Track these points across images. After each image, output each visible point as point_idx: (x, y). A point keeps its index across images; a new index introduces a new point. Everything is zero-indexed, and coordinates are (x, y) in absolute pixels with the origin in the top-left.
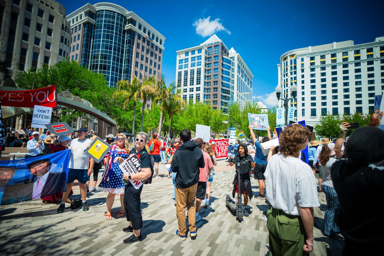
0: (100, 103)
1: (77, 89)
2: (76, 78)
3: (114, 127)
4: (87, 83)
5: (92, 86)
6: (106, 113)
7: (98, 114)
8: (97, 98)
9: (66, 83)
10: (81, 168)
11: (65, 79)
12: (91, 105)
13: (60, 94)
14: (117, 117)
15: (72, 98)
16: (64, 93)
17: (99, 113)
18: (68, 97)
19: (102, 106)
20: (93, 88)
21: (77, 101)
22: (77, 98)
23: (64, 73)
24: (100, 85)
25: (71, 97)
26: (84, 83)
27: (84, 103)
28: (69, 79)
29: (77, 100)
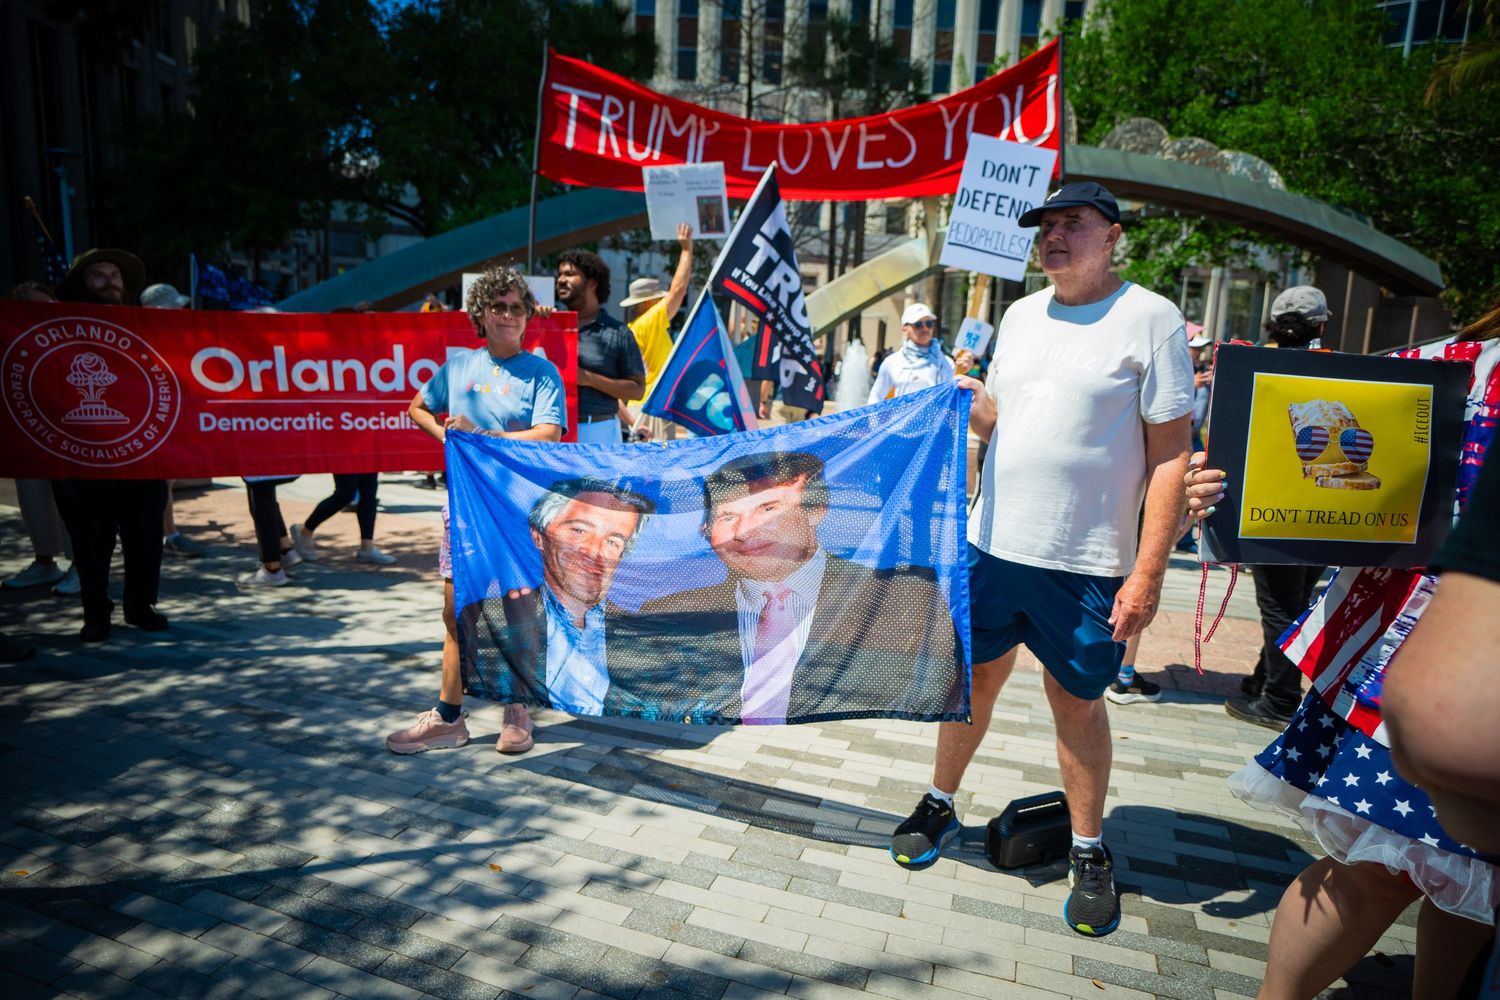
0: (1335, 168)
1: (1197, 108)
2: (1194, 51)
3: (1419, 299)
4: (1256, 66)
5: (1290, 72)
6: (1369, 220)
7: (1315, 223)
8: (1314, 136)
9: (1144, 89)
10: (1051, 557)
11: (1141, 72)
12: (1275, 180)
13: (1109, 142)
14: (1451, 240)
15: (1164, 153)
16: (1127, 132)
17: (1321, 217)
18: (1144, 151)
19: (1343, 180)
20: (1294, 87)
21: (1192, 162)
22: (1195, 150)
23: (1135, 42)
24: (1339, 50)
25: (1160, 148)
26: (1240, 70)
27: (1233, 169)
28: (1163, 66)
29: (1195, 158)
